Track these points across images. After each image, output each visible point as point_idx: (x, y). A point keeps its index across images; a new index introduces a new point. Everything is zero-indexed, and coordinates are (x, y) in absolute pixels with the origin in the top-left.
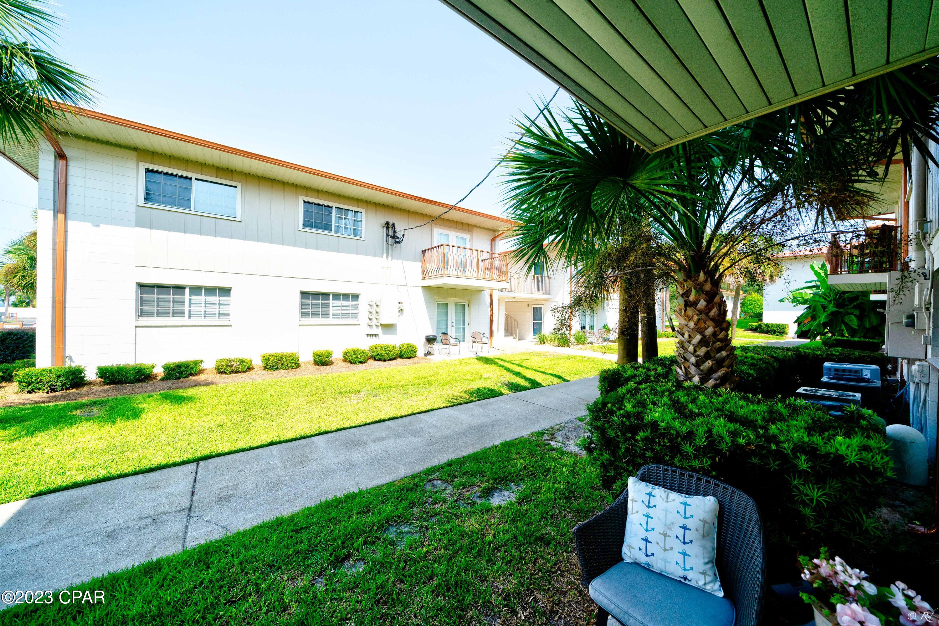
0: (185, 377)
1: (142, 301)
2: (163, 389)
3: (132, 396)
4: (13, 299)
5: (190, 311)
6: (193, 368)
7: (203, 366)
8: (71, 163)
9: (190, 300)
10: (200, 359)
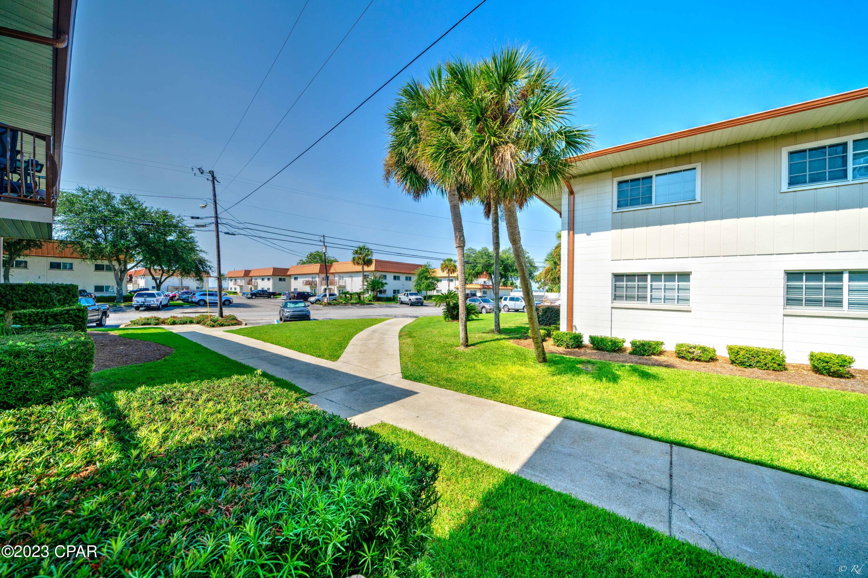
0: (648, 355)
1: (615, 288)
2: (632, 362)
3: (611, 362)
4: (547, 288)
5: (651, 296)
6: (654, 348)
7: (663, 348)
8: (576, 196)
9: (651, 285)
10: (661, 341)
